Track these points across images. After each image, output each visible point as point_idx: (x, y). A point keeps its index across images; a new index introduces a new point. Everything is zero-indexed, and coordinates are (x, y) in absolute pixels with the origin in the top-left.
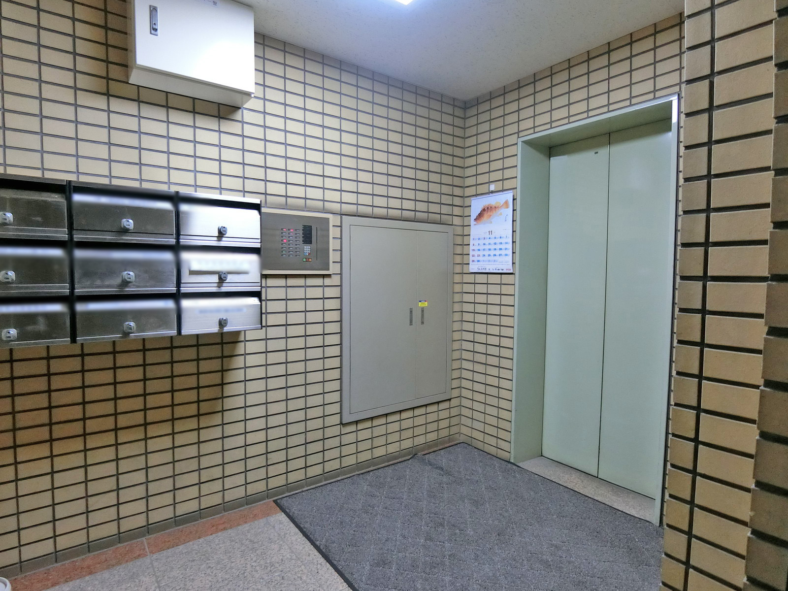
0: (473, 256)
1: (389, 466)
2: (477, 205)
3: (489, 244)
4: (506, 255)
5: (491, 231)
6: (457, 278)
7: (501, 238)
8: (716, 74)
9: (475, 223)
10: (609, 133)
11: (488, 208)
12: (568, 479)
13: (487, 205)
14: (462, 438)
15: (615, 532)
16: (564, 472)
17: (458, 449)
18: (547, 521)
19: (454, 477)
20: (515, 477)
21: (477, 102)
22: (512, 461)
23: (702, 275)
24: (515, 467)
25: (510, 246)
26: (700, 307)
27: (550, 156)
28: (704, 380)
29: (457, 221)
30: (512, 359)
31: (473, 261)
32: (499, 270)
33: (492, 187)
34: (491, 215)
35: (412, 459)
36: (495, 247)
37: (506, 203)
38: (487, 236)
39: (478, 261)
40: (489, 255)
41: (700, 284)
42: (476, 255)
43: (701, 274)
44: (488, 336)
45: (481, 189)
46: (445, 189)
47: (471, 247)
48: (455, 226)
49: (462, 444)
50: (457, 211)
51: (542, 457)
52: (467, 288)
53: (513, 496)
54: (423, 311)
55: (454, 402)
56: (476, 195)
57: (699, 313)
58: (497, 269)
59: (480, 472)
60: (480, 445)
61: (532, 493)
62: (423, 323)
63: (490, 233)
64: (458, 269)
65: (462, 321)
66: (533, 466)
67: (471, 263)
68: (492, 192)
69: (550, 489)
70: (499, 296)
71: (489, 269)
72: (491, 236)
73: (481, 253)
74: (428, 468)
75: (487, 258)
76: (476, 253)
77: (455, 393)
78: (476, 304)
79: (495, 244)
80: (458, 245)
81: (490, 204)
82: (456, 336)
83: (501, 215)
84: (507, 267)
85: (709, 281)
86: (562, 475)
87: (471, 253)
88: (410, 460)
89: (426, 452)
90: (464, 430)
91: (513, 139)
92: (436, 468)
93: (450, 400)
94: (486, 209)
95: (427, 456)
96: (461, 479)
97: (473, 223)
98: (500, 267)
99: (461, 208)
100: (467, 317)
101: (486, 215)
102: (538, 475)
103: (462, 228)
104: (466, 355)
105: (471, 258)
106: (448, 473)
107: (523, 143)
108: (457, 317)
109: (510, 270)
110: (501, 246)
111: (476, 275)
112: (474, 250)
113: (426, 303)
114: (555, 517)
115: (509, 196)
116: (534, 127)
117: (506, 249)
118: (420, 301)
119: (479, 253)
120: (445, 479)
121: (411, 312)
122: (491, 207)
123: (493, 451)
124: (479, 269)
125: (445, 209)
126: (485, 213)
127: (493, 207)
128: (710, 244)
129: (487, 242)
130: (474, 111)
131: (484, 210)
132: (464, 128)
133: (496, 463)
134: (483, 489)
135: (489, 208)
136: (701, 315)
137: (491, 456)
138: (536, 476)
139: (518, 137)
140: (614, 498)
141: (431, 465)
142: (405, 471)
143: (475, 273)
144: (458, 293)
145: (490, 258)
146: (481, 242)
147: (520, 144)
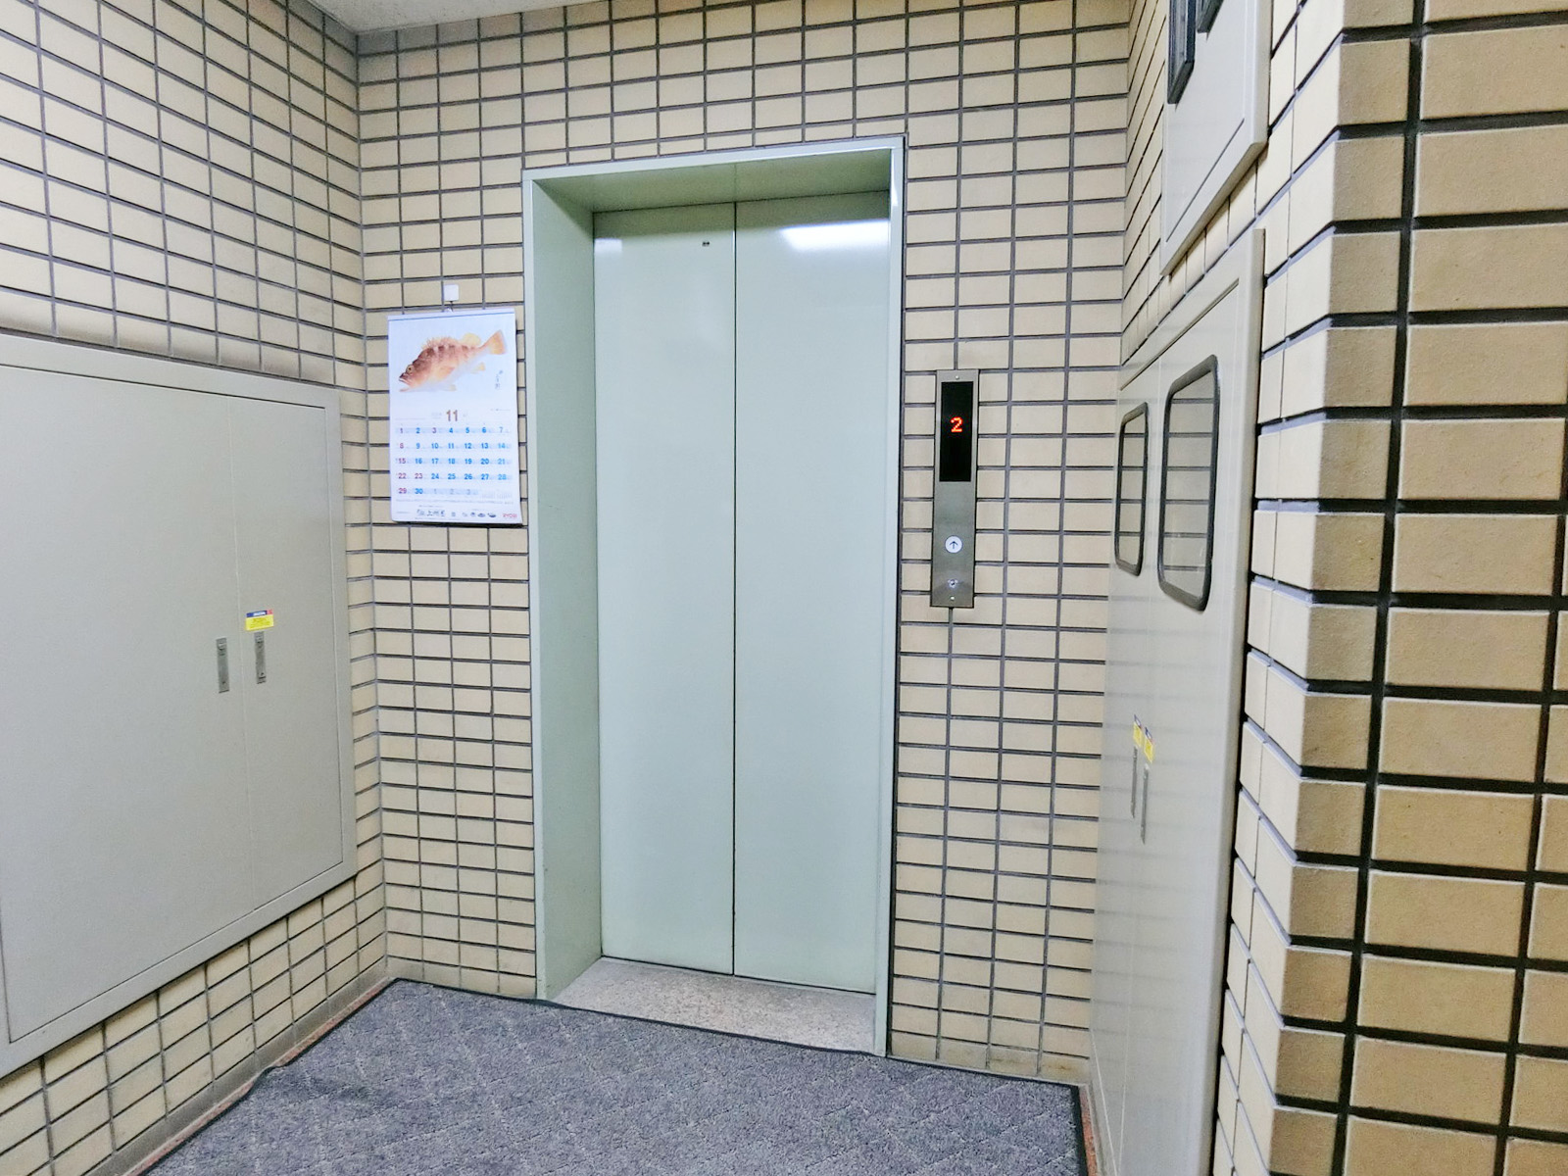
0: (402, 476)
1: (183, 1144)
2: (406, 338)
3: (451, 446)
4: (503, 477)
5: (455, 413)
6: (357, 539)
7: (484, 431)
8: (1426, 29)
9: (404, 385)
10: (735, 203)
11: (441, 348)
12: (679, 1002)
13: (439, 341)
14: (394, 970)
15: (822, 1111)
16: (664, 985)
17: (391, 1005)
18: (680, 1148)
19: (408, 1106)
20: (562, 1043)
21: (395, 44)
22: (542, 996)
23: (1376, 589)
24: (552, 1012)
25: (512, 453)
26: (1368, 677)
27: (595, 233)
28: (1374, 868)
29: (347, 375)
30: (529, 745)
31: (403, 491)
32: (481, 515)
33: (453, 292)
34: (452, 369)
35: (259, 1092)
36: (469, 454)
37: (497, 339)
38: (443, 423)
39: (419, 491)
40: (452, 477)
41: (1370, 613)
42: (411, 474)
43: (1374, 586)
44: (456, 690)
45: (416, 293)
46: (309, 279)
47: (394, 451)
48: (345, 392)
49: (396, 987)
50: (346, 347)
51: (603, 959)
52: (385, 565)
53: (580, 1105)
54: (260, 644)
55: (365, 882)
56: (404, 308)
57: (1366, 694)
58: (477, 513)
59: (472, 1060)
60: (450, 977)
61: (619, 1075)
62: (261, 679)
63: (453, 416)
64: (357, 512)
65: (375, 655)
66: (589, 993)
67: (395, 495)
68: (452, 305)
69: (653, 1047)
70: (486, 584)
71: (454, 514)
72: (453, 424)
73: (427, 469)
74: (317, 1104)
75: (444, 484)
76: (411, 469)
77: (368, 854)
78: (415, 608)
79: (469, 446)
80: (352, 444)
81: (448, 339)
82: (362, 698)
83: (484, 369)
84: (507, 509)
85: (1393, 605)
86: (661, 995)
87: (395, 468)
88: (253, 1098)
89: (295, 1050)
90: (398, 946)
91: (509, 170)
92: (343, 1096)
93: (353, 878)
94: (436, 349)
95: (302, 1061)
96: (428, 1105)
97: (395, 384)
98: (487, 509)
99: (359, 340)
100: (388, 643)
101: (436, 366)
102: (616, 1016)
103: (361, 396)
104: (390, 747)
105: (395, 483)
106: (385, 1101)
107: (538, 187)
108: (361, 645)
109: (515, 516)
110: (485, 453)
111: (414, 529)
112: (403, 461)
113: (270, 618)
114: (692, 1124)
115: (504, 321)
116: (568, 149)
117: (501, 461)
118: (250, 615)
119: (419, 468)
120: (379, 1125)
121: (222, 651)
122: (452, 347)
123: (487, 983)
124: (422, 514)
125: (312, 339)
126: (434, 360)
127: (458, 346)
128: (1399, 506)
129: (443, 439)
130: (384, 68)
131: (430, 351)
132: (358, 113)
133: (505, 1016)
134: (498, 1113)
135: (446, 347)
136: (1369, 697)
137: (484, 998)
138: (610, 1020)
139: (524, 168)
140: (782, 1016)
141: (323, 1091)
142: (243, 1146)
143: (409, 523)
144: (359, 579)
145: (452, 484)
146: (426, 439)
147: (529, 187)
